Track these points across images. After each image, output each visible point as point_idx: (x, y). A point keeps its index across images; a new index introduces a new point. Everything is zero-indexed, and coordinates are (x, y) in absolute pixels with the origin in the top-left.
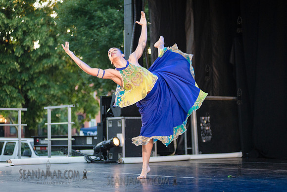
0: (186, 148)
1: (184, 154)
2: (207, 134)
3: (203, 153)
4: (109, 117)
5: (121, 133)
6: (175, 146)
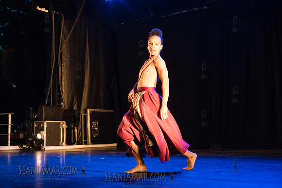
0: (83, 141)
1: (82, 144)
2: (96, 132)
3: (93, 144)
5: (43, 130)
6: (77, 139)
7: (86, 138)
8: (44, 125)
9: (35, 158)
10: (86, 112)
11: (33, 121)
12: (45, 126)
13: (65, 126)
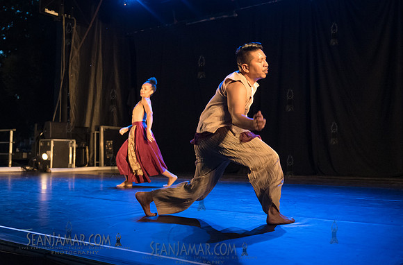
0: (95, 162)
1: (93, 166)
2: (110, 153)
3: (107, 166)
4: (42, 138)
5: (50, 150)
6: (88, 160)
7: (98, 159)
8: (50, 144)
9: (40, 182)
10: (98, 129)
11: (38, 139)
12: (52, 145)
13: (75, 145)
